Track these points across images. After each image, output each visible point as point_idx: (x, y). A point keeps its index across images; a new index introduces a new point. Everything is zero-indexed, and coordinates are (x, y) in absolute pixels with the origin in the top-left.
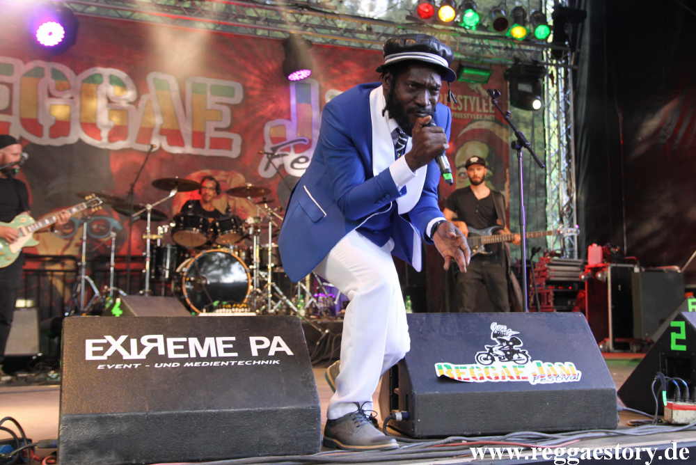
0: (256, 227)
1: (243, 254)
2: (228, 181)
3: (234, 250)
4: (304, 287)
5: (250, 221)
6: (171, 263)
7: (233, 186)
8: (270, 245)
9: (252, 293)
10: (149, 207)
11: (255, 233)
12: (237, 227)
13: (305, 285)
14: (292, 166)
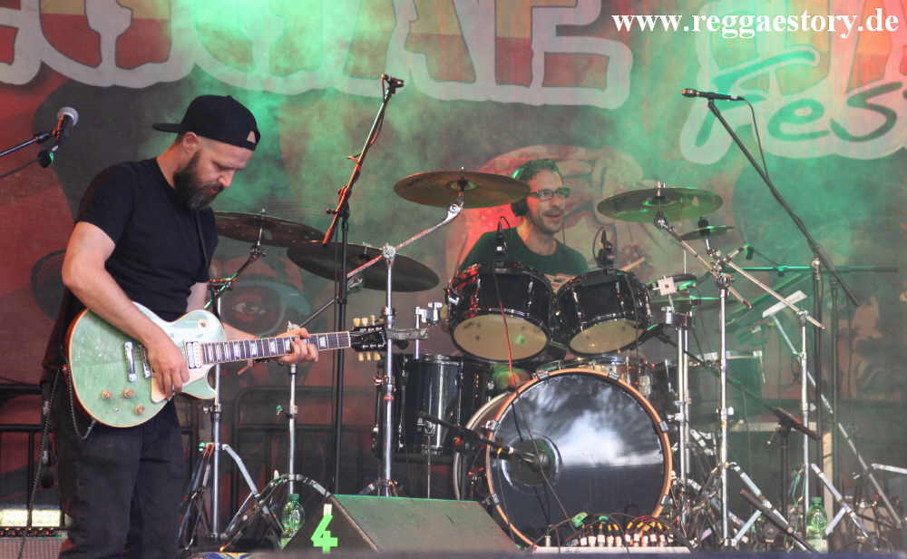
0: (682, 307)
1: (646, 382)
2: (596, 176)
3: (622, 369)
4: (822, 475)
5: (666, 287)
6: (450, 407)
7: (609, 192)
8: (722, 356)
9: (676, 492)
10: (390, 251)
11: (678, 320)
12: (629, 306)
13: (821, 467)
14: (774, 131)
